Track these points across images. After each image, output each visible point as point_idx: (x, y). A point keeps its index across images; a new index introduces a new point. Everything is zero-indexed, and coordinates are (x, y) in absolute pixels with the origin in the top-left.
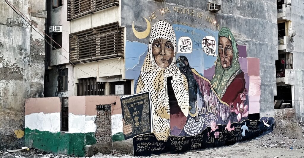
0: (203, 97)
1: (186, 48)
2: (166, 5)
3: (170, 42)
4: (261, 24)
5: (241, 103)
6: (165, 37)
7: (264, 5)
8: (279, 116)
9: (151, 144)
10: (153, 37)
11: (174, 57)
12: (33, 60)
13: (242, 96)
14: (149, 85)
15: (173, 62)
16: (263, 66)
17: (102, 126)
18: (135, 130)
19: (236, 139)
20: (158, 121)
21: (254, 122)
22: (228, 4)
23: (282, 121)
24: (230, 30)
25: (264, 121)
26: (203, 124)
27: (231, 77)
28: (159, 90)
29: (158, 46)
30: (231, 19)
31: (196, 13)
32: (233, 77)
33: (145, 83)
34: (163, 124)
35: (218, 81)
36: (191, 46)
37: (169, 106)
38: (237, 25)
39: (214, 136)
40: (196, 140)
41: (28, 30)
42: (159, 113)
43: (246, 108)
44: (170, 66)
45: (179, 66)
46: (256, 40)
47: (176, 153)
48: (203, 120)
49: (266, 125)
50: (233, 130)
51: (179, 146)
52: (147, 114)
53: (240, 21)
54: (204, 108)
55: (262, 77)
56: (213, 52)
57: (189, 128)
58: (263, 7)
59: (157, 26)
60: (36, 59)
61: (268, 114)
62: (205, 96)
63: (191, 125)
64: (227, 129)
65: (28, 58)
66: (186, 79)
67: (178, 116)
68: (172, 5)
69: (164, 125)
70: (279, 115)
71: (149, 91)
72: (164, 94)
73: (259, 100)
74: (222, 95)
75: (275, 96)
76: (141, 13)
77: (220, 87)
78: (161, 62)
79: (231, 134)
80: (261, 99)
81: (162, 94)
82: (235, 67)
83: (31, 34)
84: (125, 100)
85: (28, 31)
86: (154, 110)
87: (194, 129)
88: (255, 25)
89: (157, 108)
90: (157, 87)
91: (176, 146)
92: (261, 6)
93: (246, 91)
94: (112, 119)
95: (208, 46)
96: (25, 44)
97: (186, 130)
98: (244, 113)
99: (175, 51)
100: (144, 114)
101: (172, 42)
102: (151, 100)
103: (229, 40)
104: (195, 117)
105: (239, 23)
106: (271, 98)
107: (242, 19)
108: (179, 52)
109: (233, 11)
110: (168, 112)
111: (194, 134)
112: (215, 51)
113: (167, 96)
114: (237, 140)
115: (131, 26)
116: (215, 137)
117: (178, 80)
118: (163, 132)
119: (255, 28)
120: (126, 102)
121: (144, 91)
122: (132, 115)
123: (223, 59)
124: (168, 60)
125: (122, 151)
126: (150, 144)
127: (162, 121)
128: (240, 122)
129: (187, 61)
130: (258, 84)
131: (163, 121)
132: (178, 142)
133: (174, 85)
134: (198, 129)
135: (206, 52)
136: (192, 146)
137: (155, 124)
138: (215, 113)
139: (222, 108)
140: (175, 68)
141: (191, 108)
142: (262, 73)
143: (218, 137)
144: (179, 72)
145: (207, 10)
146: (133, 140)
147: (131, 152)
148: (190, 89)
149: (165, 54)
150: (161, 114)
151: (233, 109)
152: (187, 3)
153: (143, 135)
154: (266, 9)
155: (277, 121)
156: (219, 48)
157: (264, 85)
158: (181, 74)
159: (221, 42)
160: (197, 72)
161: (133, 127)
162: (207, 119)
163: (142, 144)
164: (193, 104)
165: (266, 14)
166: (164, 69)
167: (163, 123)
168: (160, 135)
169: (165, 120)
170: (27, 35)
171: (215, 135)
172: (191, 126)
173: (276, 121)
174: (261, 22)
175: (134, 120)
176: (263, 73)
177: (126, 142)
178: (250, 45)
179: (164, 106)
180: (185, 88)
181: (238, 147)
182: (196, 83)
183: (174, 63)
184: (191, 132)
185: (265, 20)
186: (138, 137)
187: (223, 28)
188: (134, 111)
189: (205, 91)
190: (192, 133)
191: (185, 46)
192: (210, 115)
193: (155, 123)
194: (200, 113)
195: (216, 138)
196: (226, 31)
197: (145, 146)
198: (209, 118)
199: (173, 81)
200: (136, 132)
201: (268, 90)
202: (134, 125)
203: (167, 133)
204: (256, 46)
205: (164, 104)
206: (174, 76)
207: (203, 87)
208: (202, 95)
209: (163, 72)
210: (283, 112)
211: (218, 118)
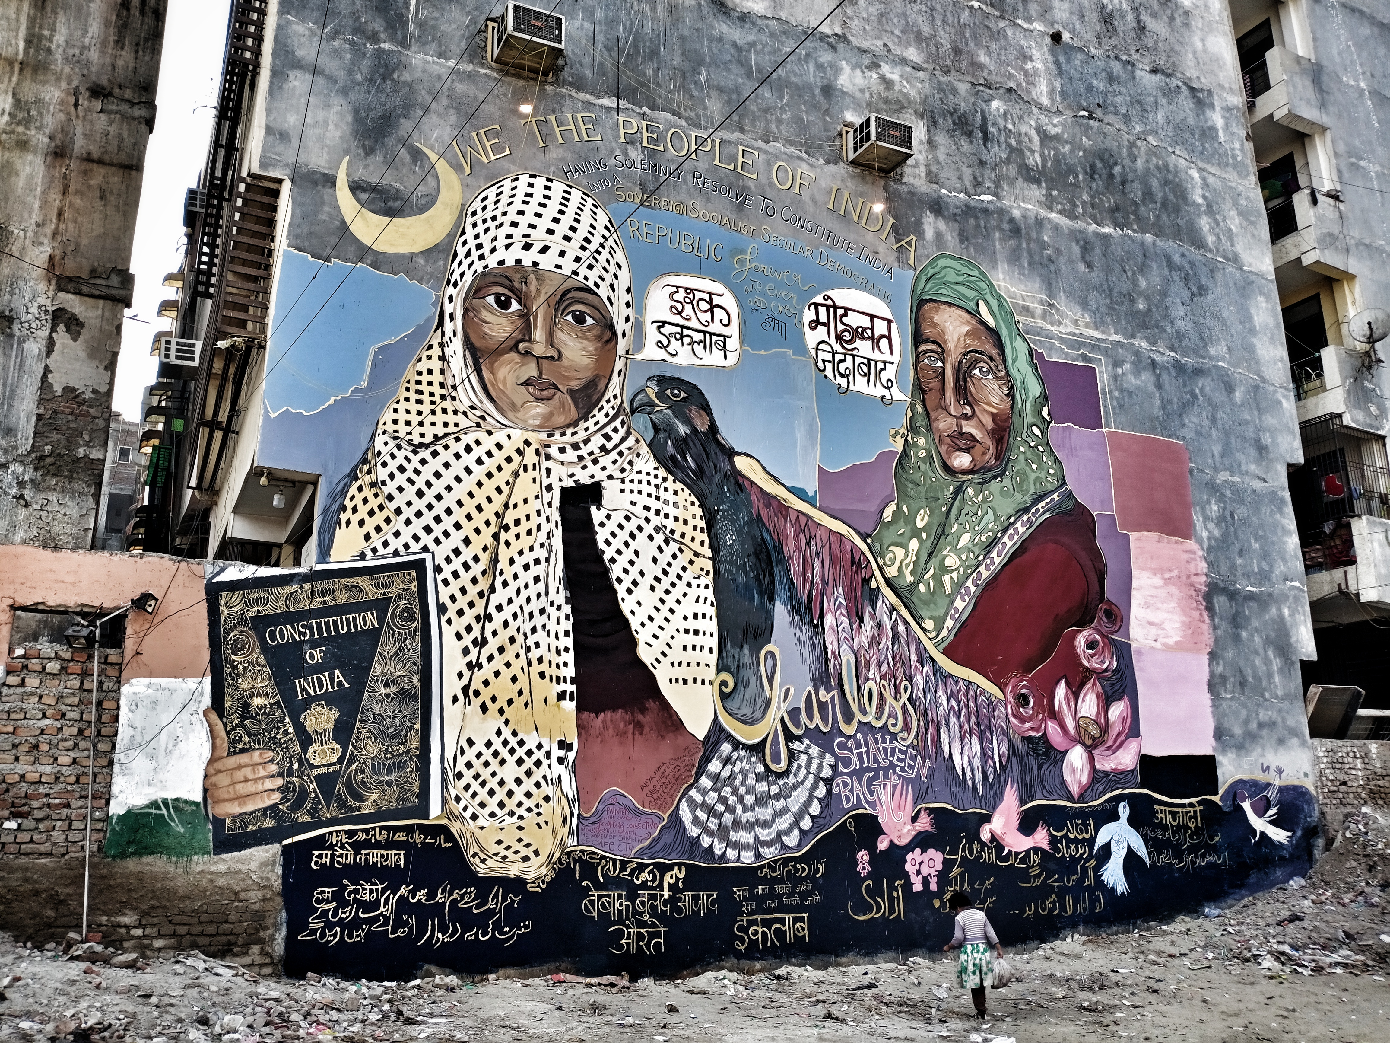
0: (818, 628)
1: (698, 337)
2: (568, 102)
3: (589, 291)
4: (1180, 269)
5: (1082, 685)
6: (560, 261)
7: (1183, 176)
8: (1344, 783)
9: (421, 895)
10: (475, 254)
11: (616, 380)
12: (39, 478)
13: (1091, 645)
14: (428, 518)
15: (607, 408)
16: (1213, 488)
17: (36, 747)
18: (303, 793)
19: (1063, 908)
20: (489, 744)
21: (1183, 806)
22: (965, 146)
23: (1364, 809)
24: (982, 273)
25: (1246, 806)
26: (821, 791)
27: (1005, 530)
28: (505, 556)
29: (505, 305)
30: (987, 221)
31: (769, 164)
32: (1022, 530)
33: (399, 501)
34: (525, 767)
35: (921, 542)
36: (733, 330)
37: (570, 657)
38: (1031, 255)
39: (906, 876)
40: (772, 895)
41: (34, 347)
42: (494, 699)
43: (1124, 721)
44: (590, 423)
45: (650, 434)
46: (1153, 344)
47: (617, 974)
48: (820, 766)
49: (1262, 833)
50: (1036, 850)
51: (642, 924)
52: (404, 695)
53: (1046, 238)
54: (822, 692)
55: (1210, 550)
56: (878, 374)
57: (720, 808)
58: (1179, 185)
59: (504, 199)
60: (55, 475)
61: (1273, 768)
62: (829, 620)
63: (735, 792)
64: (993, 838)
65: (16, 468)
66: (699, 512)
67: (639, 726)
68: (608, 109)
69: (529, 773)
70: (1341, 776)
71: (427, 556)
72: (537, 579)
73: (1205, 676)
74: (949, 623)
75: (1305, 665)
76: (402, 120)
77: (933, 576)
78: (521, 395)
79: (1024, 875)
80: (1219, 669)
81: (521, 583)
82: (1033, 476)
83: (46, 366)
84: (238, 595)
85: (36, 351)
86: (460, 675)
87: (758, 822)
88: (1143, 269)
89: (480, 666)
90: (486, 537)
91: (621, 921)
92: (1166, 182)
93: (1110, 614)
94: (123, 702)
95: (848, 342)
96: (10, 406)
97: (696, 821)
98: (1114, 749)
99: (622, 345)
100: (383, 691)
101: (603, 292)
102: (442, 609)
103: (983, 323)
104: (764, 741)
105: (1043, 245)
106: (1281, 671)
107: (1056, 227)
108: (651, 352)
109: (997, 185)
110: (561, 696)
111: (758, 856)
112: (890, 373)
113: (560, 599)
114: (1070, 912)
115: (331, 181)
116: (908, 885)
117: (638, 510)
118: (522, 823)
119: (1143, 283)
120: (248, 604)
121: (390, 549)
122: (287, 691)
123: (945, 424)
124: (571, 392)
125: (182, 930)
126: (414, 893)
127: (512, 751)
128: (1082, 798)
129: (706, 408)
130: (1192, 585)
131: (520, 752)
132: (632, 897)
133: (614, 535)
134: (784, 823)
135: (829, 372)
136: (744, 930)
137: (461, 767)
138: (907, 727)
139: (953, 703)
140: (623, 440)
141: (731, 685)
142: (1211, 525)
143: (933, 887)
144: (647, 463)
145: (835, 159)
146: (280, 860)
147: (261, 941)
148: (722, 568)
149: (552, 352)
150: (510, 702)
151: (1030, 719)
152: (705, 108)
153: (367, 831)
154: (1200, 200)
155: (1334, 816)
156: (917, 362)
157: (1233, 595)
158: (665, 479)
159: (927, 332)
160: (776, 480)
161: (290, 772)
162: (847, 763)
163: (356, 892)
164: (747, 660)
165: (1204, 223)
166: (544, 436)
167: (520, 762)
168: (499, 842)
169: (539, 746)
170: (27, 368)
171: (908, 867)
172: (732, 800)
173: (1325, 809)
174: (1177, 259)
175: (301, 730)
176: (1218, 524)
177: (222, 868)
178: (1117, 364)
179: (535, 654)
180: (691, 562)
181: (1079, 957)
182: (763, 539)
183: (612, 413)
184: (733, 836)
185: (1202, 251)
186: (320, 842)
187: (938, 258)
188: (303, 670)
189: (829, 590)
190: (737, 845)
191: (694, 324)
192: (871, 743)
193: (461, 761)
194: (797, 724)
195: (918, 887)
196: (961, 279)
197: (374, 905)
198: (860, 755)
199: (603, 512)
200: (308, 805)
201: (1255, 623)
202: (300, 761)
203: (547, 830)
204: (1158, 377)
205: (537, 645)
206: (617, 484)
207: (817, 564)
208: (809, 609)
209: (537, 452)
210: (1366, 756)
211: (928, 763)
